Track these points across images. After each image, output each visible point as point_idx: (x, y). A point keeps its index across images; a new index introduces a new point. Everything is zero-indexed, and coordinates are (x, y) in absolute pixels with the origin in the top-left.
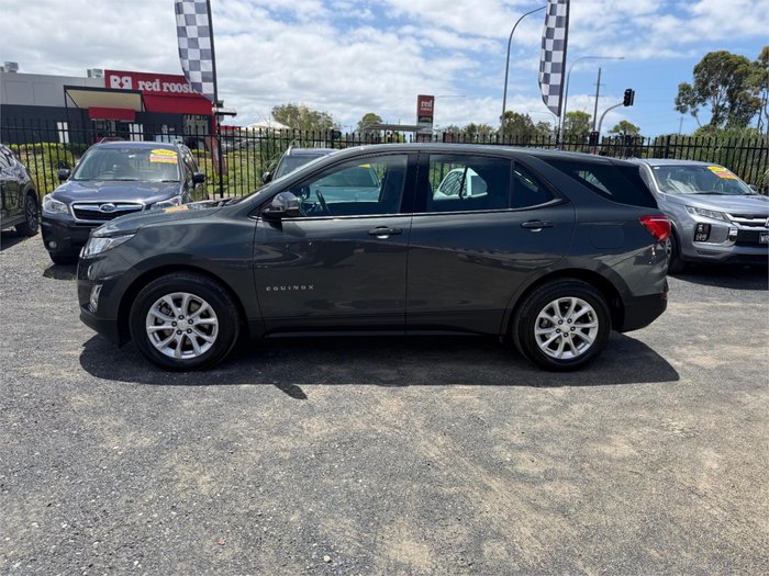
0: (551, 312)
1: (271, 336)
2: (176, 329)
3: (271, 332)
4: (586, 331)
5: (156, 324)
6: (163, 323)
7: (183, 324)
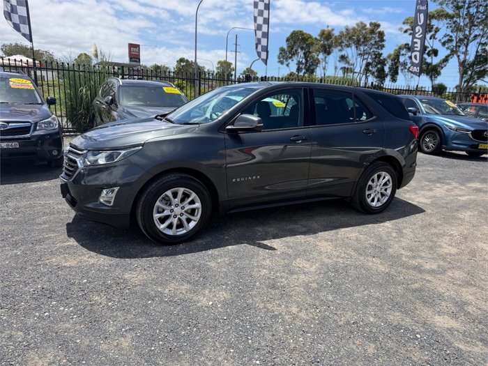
0: (373, 181)
1: (231, 212)
2: (173, 214)
3: (231, 210)
4: (386, 190)
5: (159, 212)
6: (164, 210)
7: (178, 210)
